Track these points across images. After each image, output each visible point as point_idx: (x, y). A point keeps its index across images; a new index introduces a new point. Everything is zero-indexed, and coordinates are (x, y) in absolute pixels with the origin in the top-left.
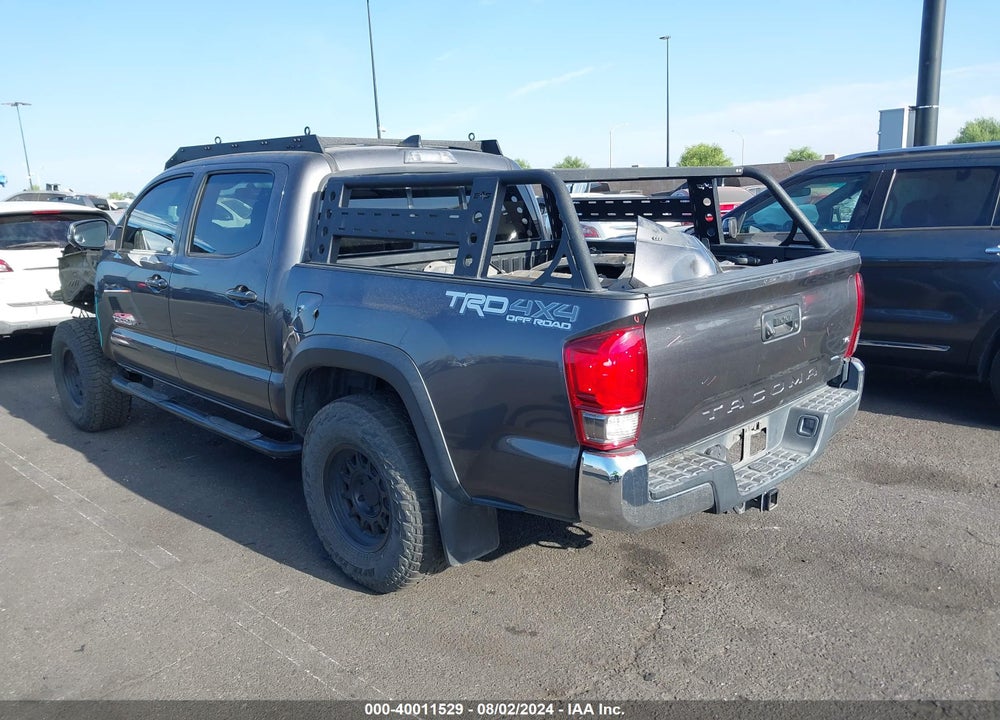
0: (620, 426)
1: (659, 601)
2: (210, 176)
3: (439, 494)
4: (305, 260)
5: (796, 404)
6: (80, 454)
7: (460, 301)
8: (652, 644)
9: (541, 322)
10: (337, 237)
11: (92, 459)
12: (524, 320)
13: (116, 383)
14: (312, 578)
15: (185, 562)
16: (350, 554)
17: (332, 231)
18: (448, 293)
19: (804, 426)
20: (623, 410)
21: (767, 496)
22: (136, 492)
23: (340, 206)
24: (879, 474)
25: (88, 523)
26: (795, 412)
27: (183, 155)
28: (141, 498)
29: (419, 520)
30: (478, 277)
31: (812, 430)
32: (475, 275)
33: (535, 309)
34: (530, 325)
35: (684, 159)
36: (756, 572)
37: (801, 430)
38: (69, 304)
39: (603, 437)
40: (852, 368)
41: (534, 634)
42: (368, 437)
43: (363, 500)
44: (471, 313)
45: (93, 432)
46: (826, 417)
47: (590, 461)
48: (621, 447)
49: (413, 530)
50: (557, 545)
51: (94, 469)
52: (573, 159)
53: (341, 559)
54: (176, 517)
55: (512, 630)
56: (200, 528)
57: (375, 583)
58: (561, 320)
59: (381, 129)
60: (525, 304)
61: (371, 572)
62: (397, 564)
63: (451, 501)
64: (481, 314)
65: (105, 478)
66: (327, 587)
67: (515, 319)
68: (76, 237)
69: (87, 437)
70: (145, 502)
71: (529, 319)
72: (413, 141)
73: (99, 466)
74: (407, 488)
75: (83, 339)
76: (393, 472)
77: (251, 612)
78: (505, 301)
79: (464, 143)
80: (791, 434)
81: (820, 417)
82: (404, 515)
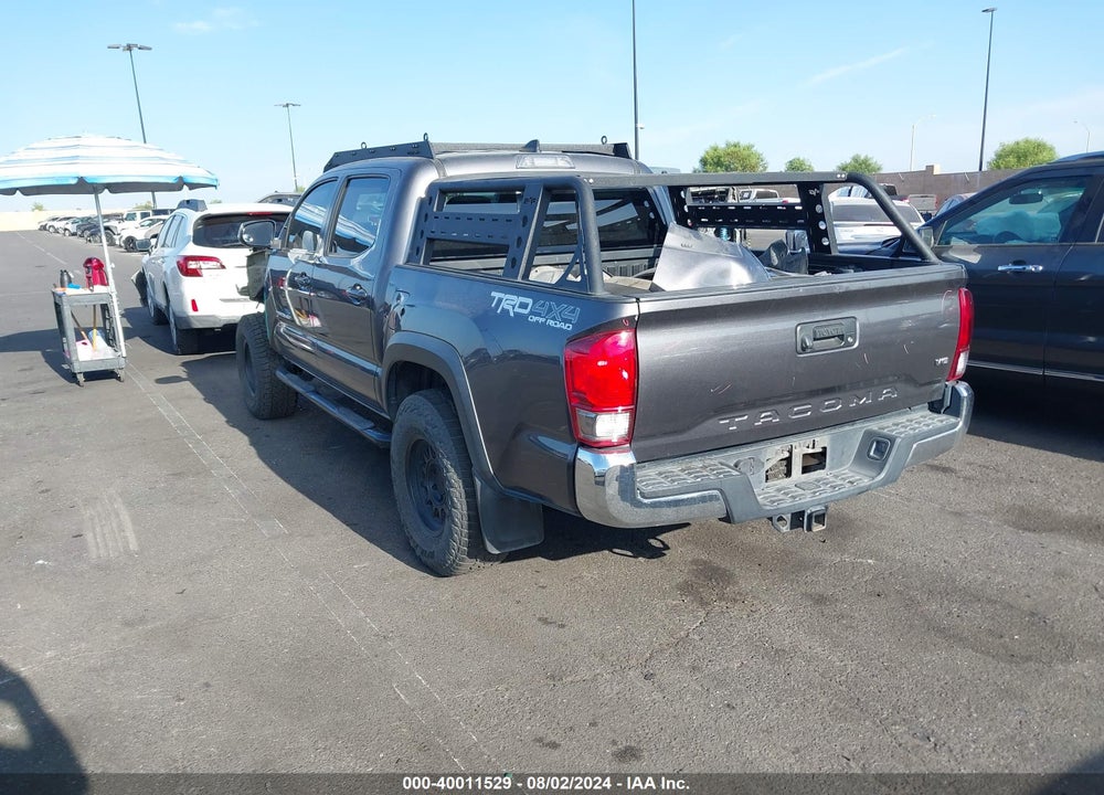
0: (612, 425)
1: (702, 613)
2: (349, 180)
3: (478, 483)
4: (407, 261)
5: (874, 425)
6: (246, 438)
7: (500, 300)
8: (672, 650)
9: (551, 323)
10: (431, 240)
11: (253, 443)
12: (541, 320)
13: (280, 375)
14: (391, 557)
15: (290, 535)
16: (420, 535)
17: (427, 234)
18: (493, 294)
19: (876, 449)
20: (620, 408)
21: (810, 516)
22: (277, 473)
23: (435, 210)
24: (1030, 520)
25: (229, 495)
26: (869, 435)
27: (338, 160)
28: (279, 479)
29: (465, 508)
30: (519, 279)
31: (883, 453)
32: (516, 277)
33: (550, 310)
34: (544, 324)
35: (999, 156)
36: (820, 600)
37: (872, 454)
38: (254, 299)
39: (594, 434)
40: (955, 393)
41: (563, 626)
42: (429, 428)
43: (436, 489)
44: (505, 312)
45: (264, 419)
46: (898, 441)
47: (584, 456)
48: (619, 444)
49: (459, 516)
50: (630, 554)
51: (252, 450)
52: (862, 158)
53: (414, 542)
54: (301, 496)
55: (545, 621)
56: (317, 507)
57: (436, 566)
58: (565, 321)
59: (639, 126)
60: (543, 305)
61: (432, 555)
62: (448, 547)
63: (489, 491)
64: (512, 314)
65: (258, 459)
66: (401, 566)
67: (535, 319)
68: (245, 237)
69: (258, 423)
70: (281, 482)
71: (544, 320)
72: (533, 146)
73: (257, 449)
74: (455, 477)
75: (256, 332)
76: (445, 461)
77: (325, 580)
78: (530, 301)
79: (593, 146)
80: (862, 457)
81: (892, 440)
82: (453, 502)
